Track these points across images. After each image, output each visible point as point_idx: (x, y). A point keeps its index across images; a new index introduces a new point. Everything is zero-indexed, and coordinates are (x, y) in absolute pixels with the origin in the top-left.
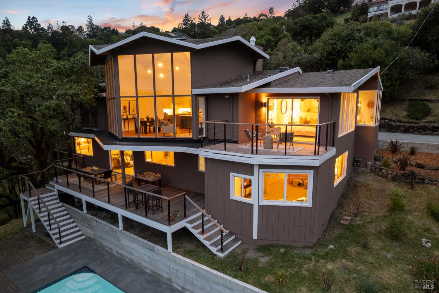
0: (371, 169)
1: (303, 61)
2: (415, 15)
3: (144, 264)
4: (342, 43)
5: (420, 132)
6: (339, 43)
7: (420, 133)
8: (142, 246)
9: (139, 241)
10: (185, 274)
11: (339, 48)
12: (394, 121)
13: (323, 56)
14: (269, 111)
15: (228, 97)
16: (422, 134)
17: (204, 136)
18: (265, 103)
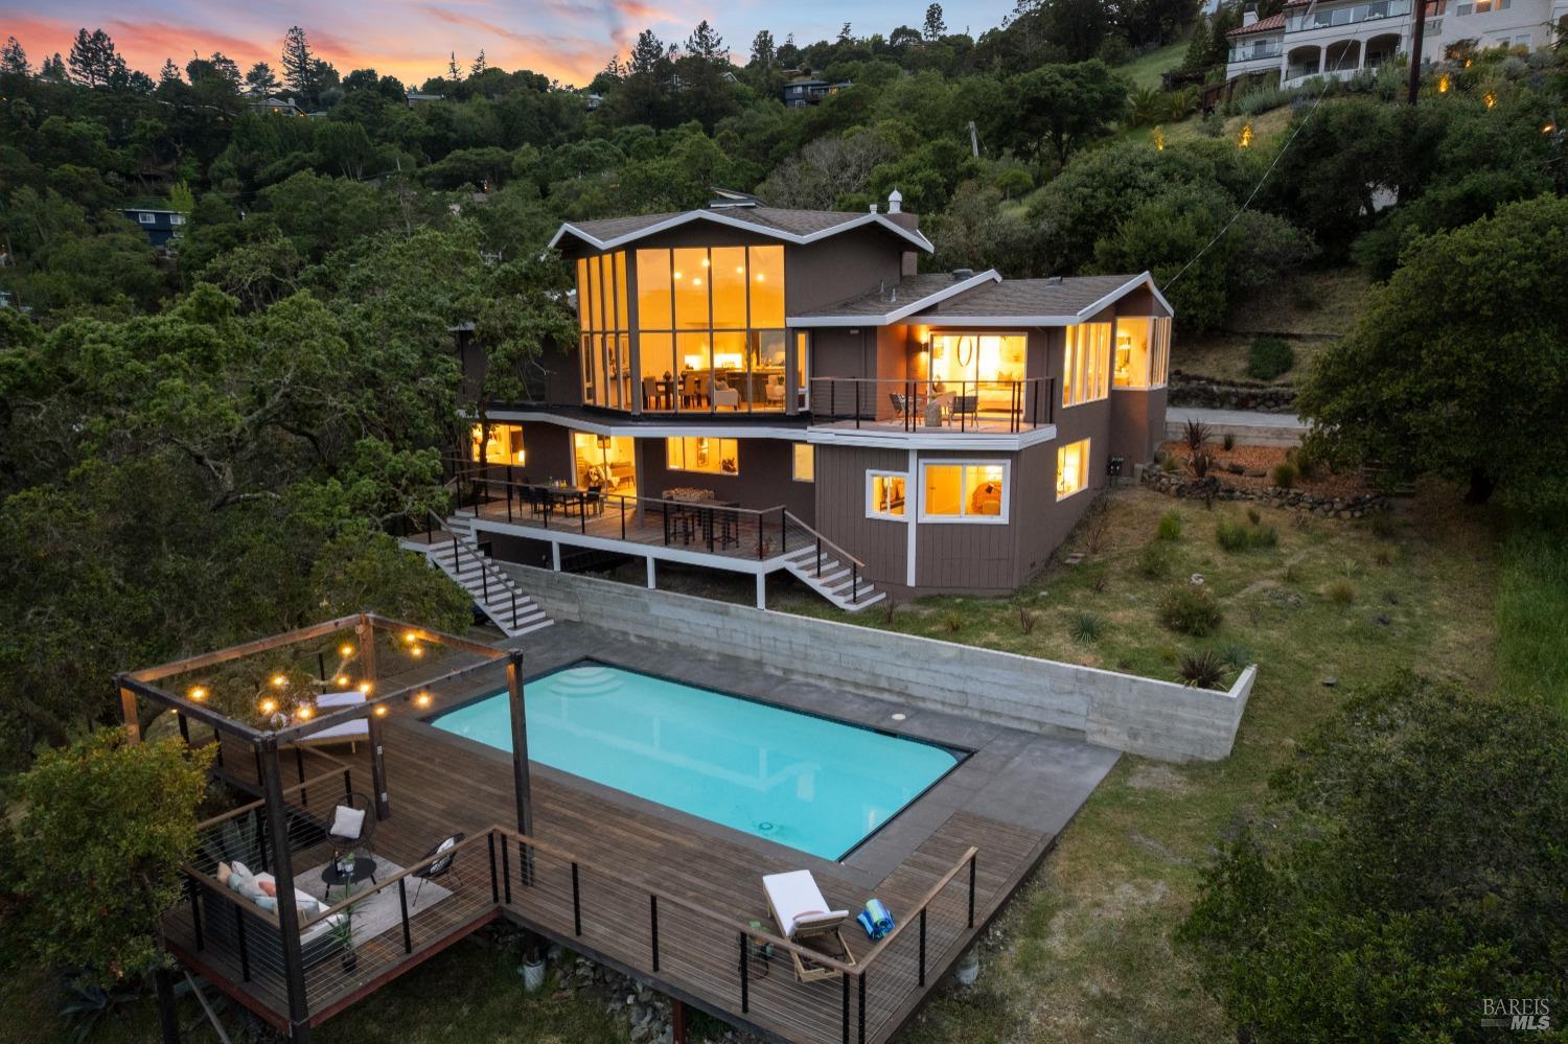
0: (1143, 479)
1: (1015, 238)
2: (1346, 84)
3: (704, 645)
4: (1109, 195)
5: (1269, 407)
6: (1101, 194)
7: (1269, 410)
8: (702, 610)
9: (694, 602)
10: (791, 642)
11: (1101, 208)
12: (1218, 383)
13: (1062, 227)
14: (935, 361)
15: (857, 332)
16: (1273, 412)
17: (807, 408)
18: (926, 344)
